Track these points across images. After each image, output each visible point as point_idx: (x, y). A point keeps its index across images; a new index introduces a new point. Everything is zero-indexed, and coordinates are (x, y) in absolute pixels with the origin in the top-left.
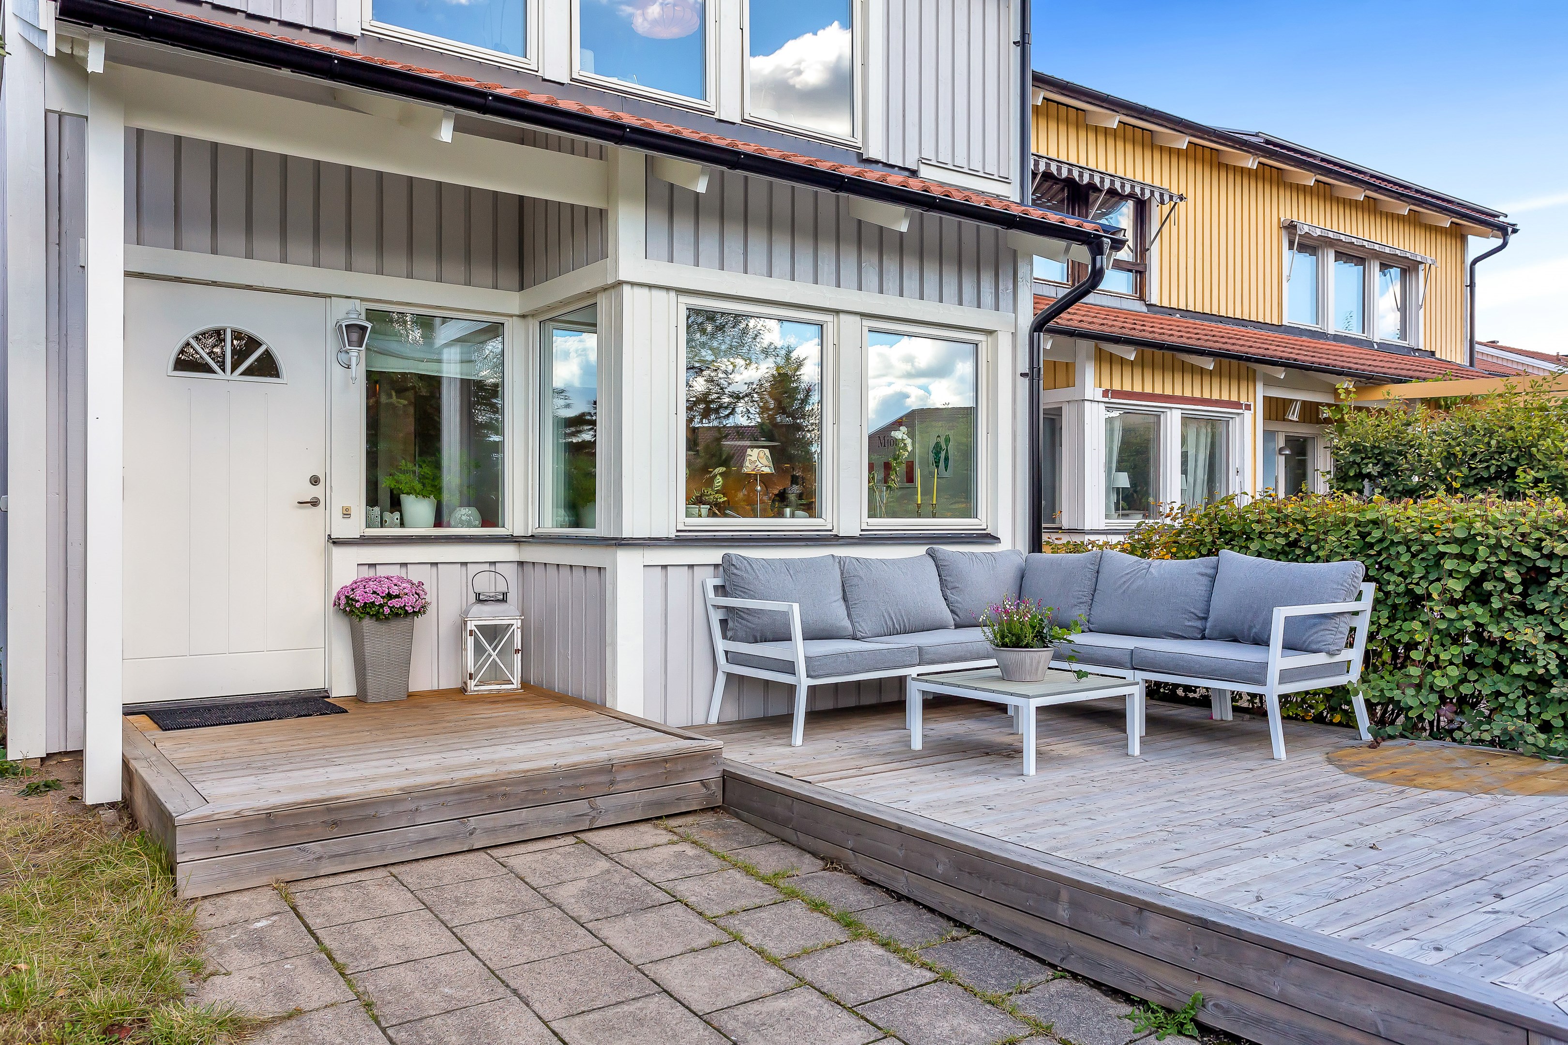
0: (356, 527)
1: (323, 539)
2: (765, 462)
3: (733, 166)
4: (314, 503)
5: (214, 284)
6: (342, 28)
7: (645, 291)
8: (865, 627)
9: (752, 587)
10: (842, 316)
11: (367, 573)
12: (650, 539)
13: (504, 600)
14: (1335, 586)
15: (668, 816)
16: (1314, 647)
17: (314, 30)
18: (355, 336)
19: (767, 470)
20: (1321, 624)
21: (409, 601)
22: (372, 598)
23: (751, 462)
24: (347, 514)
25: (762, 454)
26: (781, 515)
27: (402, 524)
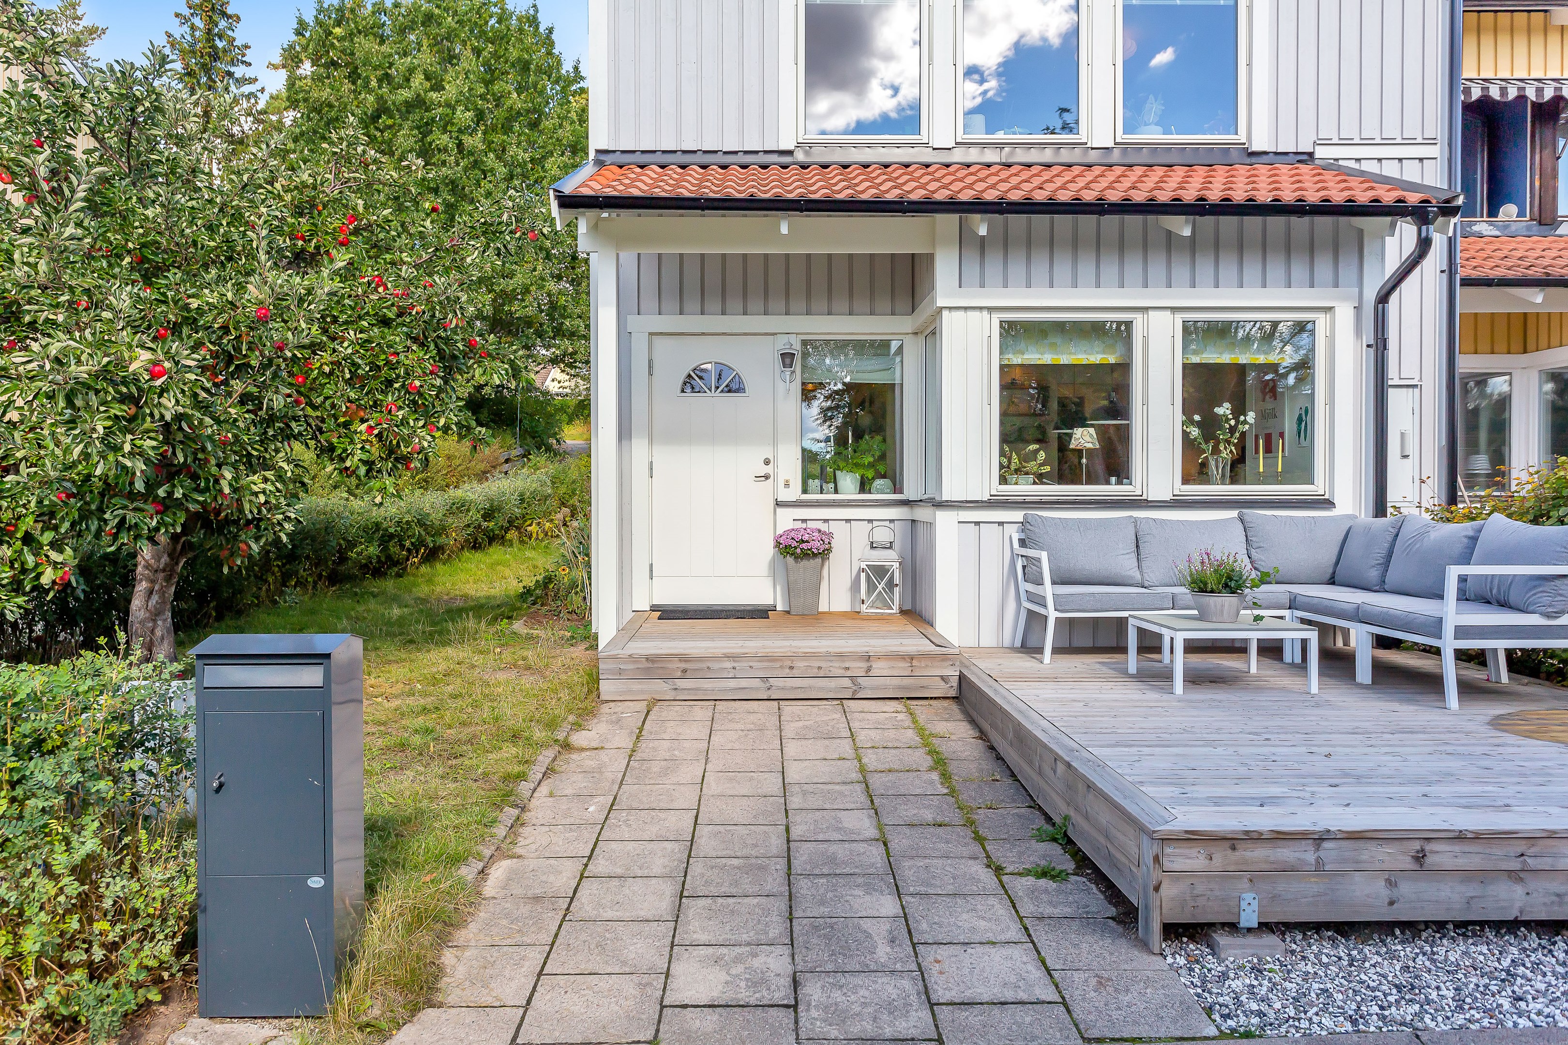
0: (794, 493)
1: (772, 503)
2: (1088, 438)
3: (1001, 212)
4: (767, 477)
5: (703, 334)
6: (783, 147)
7: (961, 314)
8: (1152, 576)
9: (1041, 540)
10: (1151, 313)
11: (799, 525)
12: (967, 502)
13: (891, 548)
14: (1558, 549)
15: (908, 698)
16: (1531, 608)
17: (766, 152)
18: (788, 361)
19: (1090, 446)
20: (1540, 586)
21: (816, 545)
22: (790, 542)
23: (1076, 439)
24: (787, 485)
25: (1085, 433)
26: (1108, 483)
27: (836, 491)
